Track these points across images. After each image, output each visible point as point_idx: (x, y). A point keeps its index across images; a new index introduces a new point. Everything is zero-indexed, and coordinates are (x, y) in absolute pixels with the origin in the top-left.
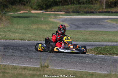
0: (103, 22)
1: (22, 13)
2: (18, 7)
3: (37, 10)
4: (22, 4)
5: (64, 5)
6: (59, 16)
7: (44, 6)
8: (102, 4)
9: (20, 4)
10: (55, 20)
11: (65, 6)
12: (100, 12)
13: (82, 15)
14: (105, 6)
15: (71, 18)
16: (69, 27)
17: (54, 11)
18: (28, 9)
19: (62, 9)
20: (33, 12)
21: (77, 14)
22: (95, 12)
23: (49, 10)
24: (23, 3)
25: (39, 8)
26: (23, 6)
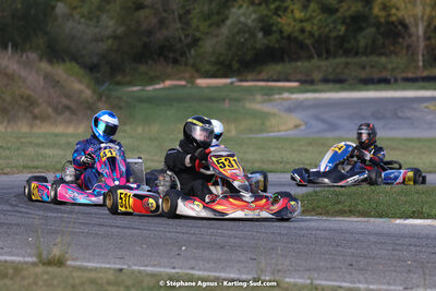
0: (415, 109)
1: (169, 88)
2: (156, 68)
3: (214, 76)
4: (166, 58)
5: (297, 59)
6: (280, 94)
7: (236, 66)
8: (413, 55)
9: (162, 59)
10: (266, 108)
11: (299, 64)
12: (407, 80)
13: (353, 88)
14: (424, 61)
15: (315, 99)
17: (268, 80)
19: (289, 71)
20: (202, 82)
21: (337, 86)
22: (392, 80)
23: (249, 78)
24: (171, 55)
25: (222, 72)
26: (171, 65)
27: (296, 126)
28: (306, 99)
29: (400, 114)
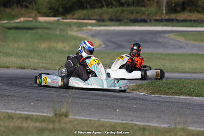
0: (163, 37)
1: (23, 22)
2: (16, 10)
3: (48, 16)
4: (22, 6)
5: (94, 8)
6: (86, 26)
7: (61, 10)
9: (19, 5)
10: (80, 35)
11: (96, 10)
12: (157, 20)
13: (126, 24)
14: (166, 10)
15: (106, 30)
16: (104, 46)
17: (78, 19)
18: (33, 15)
19: (90, 14)
20: (42, 19)
21: (118, 23)
22: (148, 21)
23: (68, 16)
24: (24, 3)
25: (52, 14)
26: (24, 9)
27: (100, 45)
28: (101, 30)
29: (155, 40)
